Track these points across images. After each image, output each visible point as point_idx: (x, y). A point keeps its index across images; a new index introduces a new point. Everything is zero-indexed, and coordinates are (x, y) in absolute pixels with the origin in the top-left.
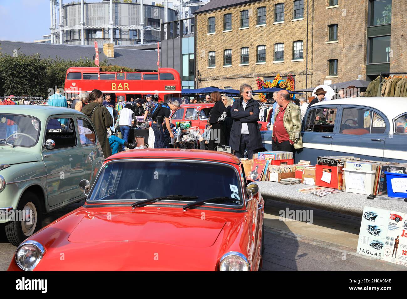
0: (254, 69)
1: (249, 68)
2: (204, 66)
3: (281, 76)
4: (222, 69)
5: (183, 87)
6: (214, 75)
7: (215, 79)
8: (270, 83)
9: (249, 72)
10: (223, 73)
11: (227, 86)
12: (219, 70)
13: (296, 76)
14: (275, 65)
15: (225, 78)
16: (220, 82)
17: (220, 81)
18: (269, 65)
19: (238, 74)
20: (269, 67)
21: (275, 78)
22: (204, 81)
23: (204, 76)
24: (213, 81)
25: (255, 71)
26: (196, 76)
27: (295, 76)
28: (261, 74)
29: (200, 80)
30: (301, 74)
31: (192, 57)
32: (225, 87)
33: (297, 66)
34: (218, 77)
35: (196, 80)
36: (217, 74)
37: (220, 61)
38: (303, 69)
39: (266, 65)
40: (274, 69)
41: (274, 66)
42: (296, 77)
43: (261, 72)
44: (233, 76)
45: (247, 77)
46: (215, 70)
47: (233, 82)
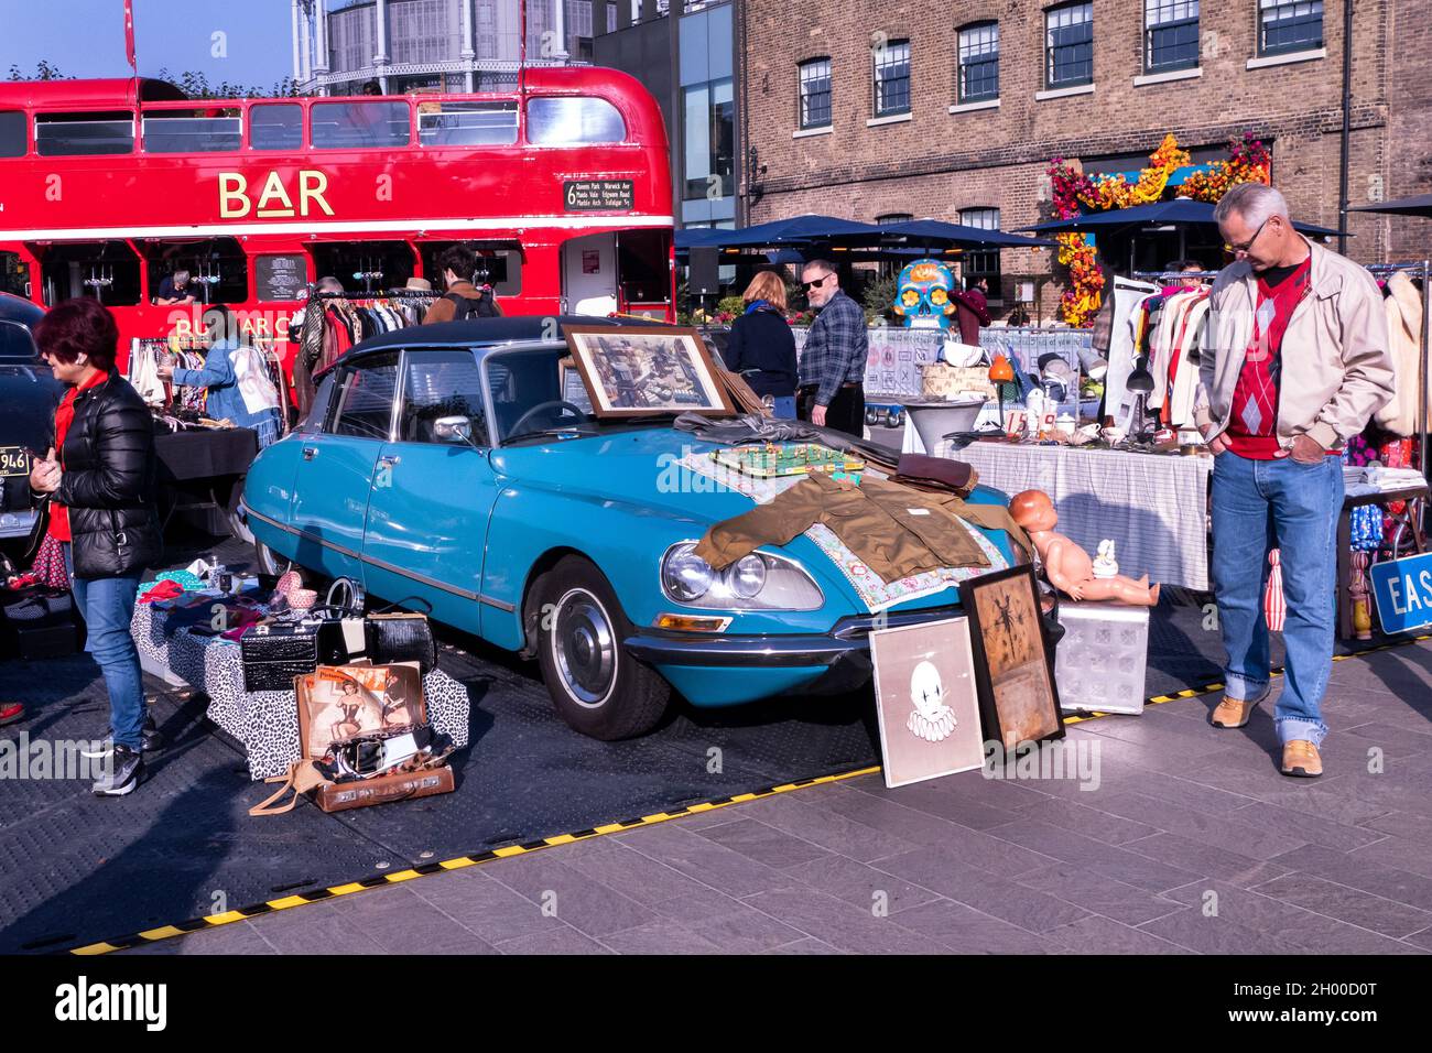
0: (1026, 122)
1: (1003, 121)
2: (780, 129)
3: (1182, 149)
4: (864, 137)
5: (686, 224)
6: (826, 163)
7: (830, 180)
8: (1125, 186)
9: (1002, 138)
10: (869, 155)
11: (888, 211)
12: (850, 142)
13: (1280, 140)
14: (1150, 93)
15: (878, 177)
16: (855, 195)
17: (856, 192)
18: (1113, 98)
19: (944, 150)
20: (1111, 109)
21: (1156, 156)
22: (777, 197)
23: (777, 173)
24: (818, 194)
25: (1037, 133)
26: (744, 177)
27: (1270, 141)
28: (1064, 144)
29: (758, 193)
30: (1312, 127)
31: (724, 94)
32: (878, 219)
33: (1284, 89)
34: (846, 173)
35: (742, 191)
36: (841, 159)
37: (852, 97)
38: (1324, 103)
39: (1098, 98)
40: (1141, 113)
41: (1142, 100)
42: (1281, 146)
43: (1067, 136)
44: (918, 163)
45: (991, 161)
46: (832, 143)
47: (917, 191)
